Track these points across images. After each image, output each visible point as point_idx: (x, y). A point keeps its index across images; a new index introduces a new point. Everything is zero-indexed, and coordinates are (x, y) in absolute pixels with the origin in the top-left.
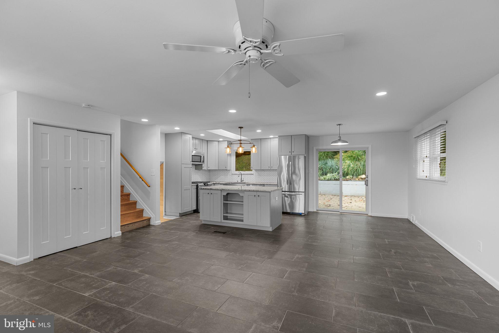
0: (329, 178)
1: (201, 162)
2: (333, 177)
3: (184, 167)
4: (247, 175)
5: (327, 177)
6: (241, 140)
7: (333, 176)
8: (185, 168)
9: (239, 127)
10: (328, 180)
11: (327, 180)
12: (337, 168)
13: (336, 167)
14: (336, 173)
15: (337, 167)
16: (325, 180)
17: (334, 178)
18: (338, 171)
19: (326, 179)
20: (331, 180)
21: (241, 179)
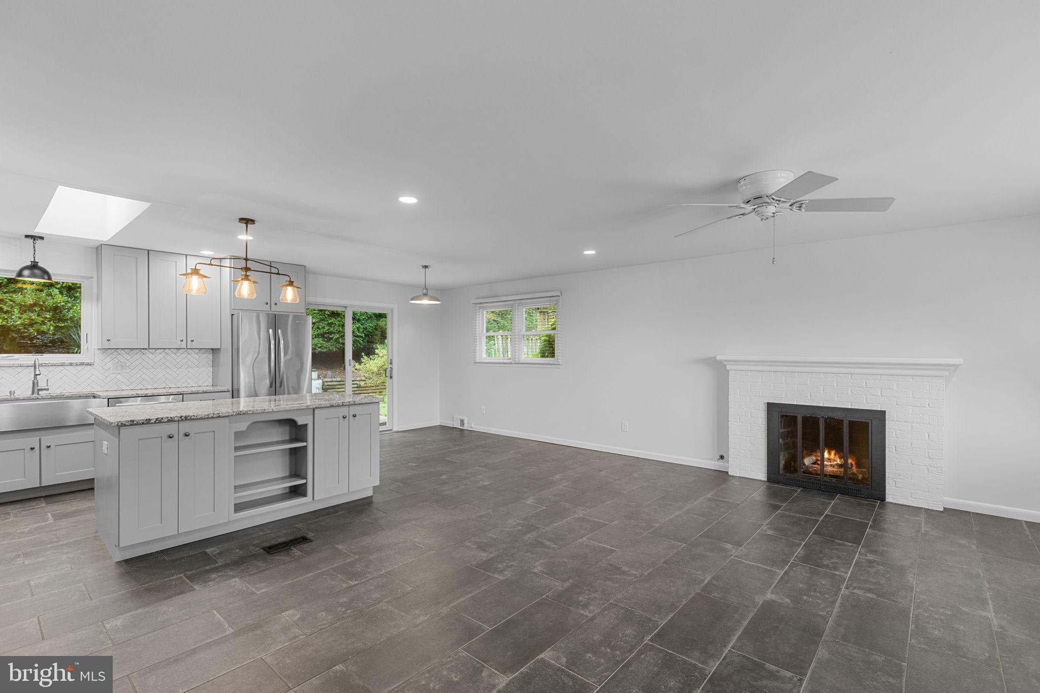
6: (246, 261)
9: (241, 220)
21: (35, 383)
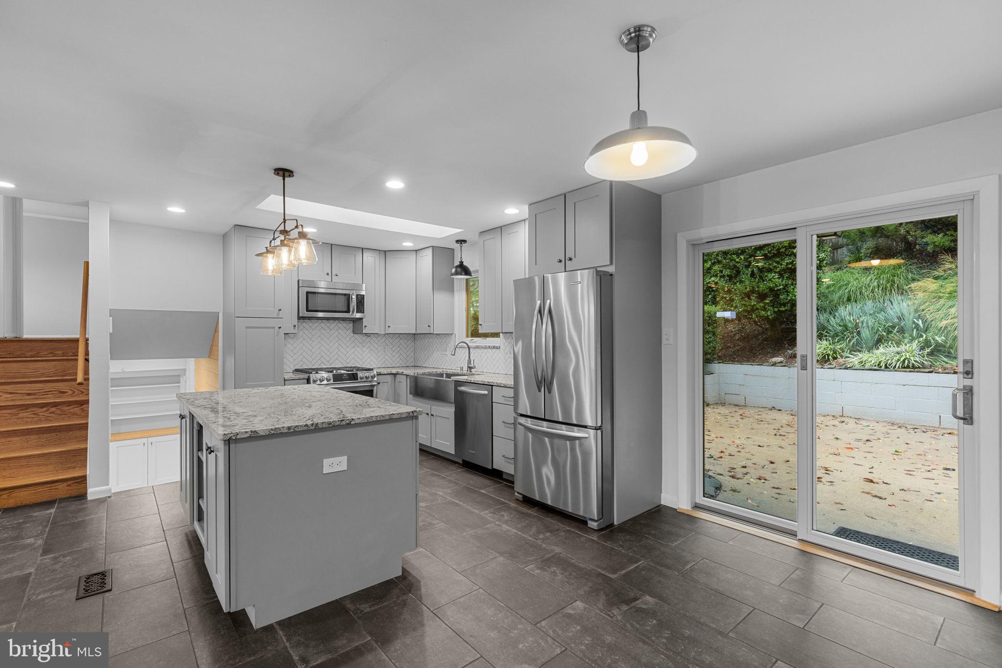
0: (880, 362)
1: (348, 311)
2: (896, 358)
3: (247, 327)
4: (486, 350)
5: (870, 359)
7: (898, 353)
8: (248, 330)
10: (878, 367)
11: (871, 370)
12: (921, 326)
13: (914, 322)
14: (915, 344)
15: (920, 322)
16: (863, 367)
17: (904, 361)
18: (922, 336)
19: (867, 366)
20: (886, 367)
21: (469, 362)
